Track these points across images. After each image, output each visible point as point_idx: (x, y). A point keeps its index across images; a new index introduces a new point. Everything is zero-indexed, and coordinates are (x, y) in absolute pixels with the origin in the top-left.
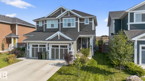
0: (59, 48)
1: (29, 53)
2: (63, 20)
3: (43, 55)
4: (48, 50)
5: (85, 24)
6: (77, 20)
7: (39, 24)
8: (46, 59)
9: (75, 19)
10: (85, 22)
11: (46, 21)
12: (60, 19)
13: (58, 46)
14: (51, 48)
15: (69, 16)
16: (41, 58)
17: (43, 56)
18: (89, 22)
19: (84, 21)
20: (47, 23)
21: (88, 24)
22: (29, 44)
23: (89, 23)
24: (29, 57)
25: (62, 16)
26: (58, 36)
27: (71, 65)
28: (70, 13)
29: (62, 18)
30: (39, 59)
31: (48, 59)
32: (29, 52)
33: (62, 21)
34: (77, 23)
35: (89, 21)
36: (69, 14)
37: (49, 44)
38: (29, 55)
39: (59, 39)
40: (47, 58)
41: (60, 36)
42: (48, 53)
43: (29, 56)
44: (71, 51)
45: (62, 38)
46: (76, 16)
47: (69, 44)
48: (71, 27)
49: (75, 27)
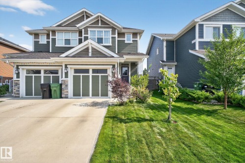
0: (91, 74)
1: (19, 88)
2: (89, 31)
3: (53, 89)
4: (66, 79)
5: (126, 42)
6: (113, 33)
7: (38, 38)
8: (61, 97)
9: (111, 31)
10: (126, 39)
11: (54, 32)
12: (83, 30)
13: (87, 71)
14: (71, 74)
15: (100, 25)
16: (50, 97)
17: (55, 91)
18: (132, 39)
19: (124, 37)
20: (56, 37)
21: (131, 42)
22: (18, 68)
23: (133, 41)
24: (19, 97)
25: (87, 25)
26: (87, 49)
27: (126, 103)
28: (101, 20)
30: (43, 98)
31: (67, 98)
32: (17, 84)
33: (87, 34)
34: (113, 38)
35: (133, 38)
36: (100, 22)
37: (68, 66)
38: (19, 91)
39: (90, 55)
40: (63, 96)
41: (93, 49)
42: (67, 86)
43: (19, 94)
45: (97, 54)
46: (112, 26)
47: (112, 66)
48: (104, 44)
49: (111, 44)
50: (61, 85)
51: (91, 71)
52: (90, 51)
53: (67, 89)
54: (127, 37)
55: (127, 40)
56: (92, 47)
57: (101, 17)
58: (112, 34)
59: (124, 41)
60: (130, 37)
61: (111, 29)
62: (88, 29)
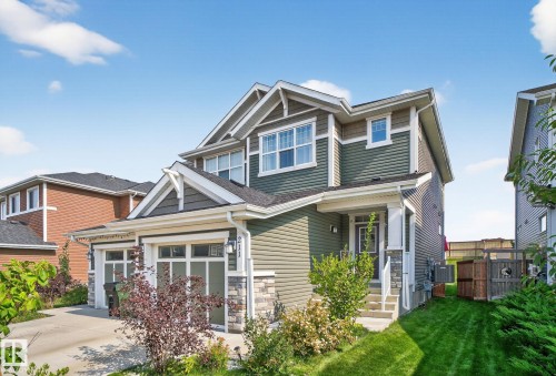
0: (188, 259)
1: (94, 289)
2: (261, 140)
5: (370, 145)
6: (322, 128)
9: (314, 125)
10: (369, 137)
11: (200, 161)
12: (248, 140)
14: (154, 259)
15: (286, 113)
18: (389, 132)
19: (364, 133)
21: (388, 141)
22: (93, 249)
23: (393, 136)
24: (94, 307)
25: (256, 125)
26: (174, 192)
28: (290, 101)
29: (254, 136)
32: (92, 281)
33: (258, 148)
34: (322, 144)
35: (393, 126)
36: (285, 107)
38: (94, 295)
39: (181, 207)
41: (187, 188)
43: (94, 301)
44: (241, 271)
45: (197, 200)
46: (318, 106)
47: (227, 234)
48: (297, 167)
49: (313, 163)
51: (188, 251)
52: (180, 195)
54: (373, 128)
55: (375, 140)
56: (184, 184)
57: (285, 91)
58: (319, 132)
59: (365, 142)
60: (385, 126)
61: (315, 119)
62: (259, 135)
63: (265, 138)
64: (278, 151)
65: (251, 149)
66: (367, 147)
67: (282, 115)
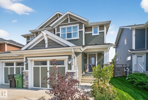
0: (48, 66)
2: (60, 29)
5: (93, 34)
6: (81, 27)
7: (29, 40)
9: (78, 26)
10: (93, 32)
11: (37, 33)
12: (56, 28)
14: (31, 66)
15: (69, 21)
17: (18, 81)
18: (98, 31)
21: (98, 34)
23: (100, 33)
25: (59, 24)
26: (44, 40)
29: (58, 27)
31: (27, 88)
33: (59, 31)
34: (81, 32)
35: (100, 30)
36: (69, 19)
37: (28, 59)
39: (46, 46)
40: (24, 86)
44: (73, 70)
46: (79, 21)
47: (67, 57)
48: (73, 38)
49: (78, 38)
50: (23, 76)
51: (48, 63)
53: (27, 80)
54: (94, 30)
56: (48, 38)
57: (70, 15)
58: (80, 29)
59: (92, 33)
60: (97, 30)
61: (79, 24)
62: (60, 27)
63: (62, 29)
64: (66, 33)
65: (57, 32)
66: (92, 35)
67: (68, 22)
